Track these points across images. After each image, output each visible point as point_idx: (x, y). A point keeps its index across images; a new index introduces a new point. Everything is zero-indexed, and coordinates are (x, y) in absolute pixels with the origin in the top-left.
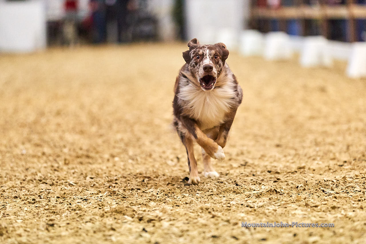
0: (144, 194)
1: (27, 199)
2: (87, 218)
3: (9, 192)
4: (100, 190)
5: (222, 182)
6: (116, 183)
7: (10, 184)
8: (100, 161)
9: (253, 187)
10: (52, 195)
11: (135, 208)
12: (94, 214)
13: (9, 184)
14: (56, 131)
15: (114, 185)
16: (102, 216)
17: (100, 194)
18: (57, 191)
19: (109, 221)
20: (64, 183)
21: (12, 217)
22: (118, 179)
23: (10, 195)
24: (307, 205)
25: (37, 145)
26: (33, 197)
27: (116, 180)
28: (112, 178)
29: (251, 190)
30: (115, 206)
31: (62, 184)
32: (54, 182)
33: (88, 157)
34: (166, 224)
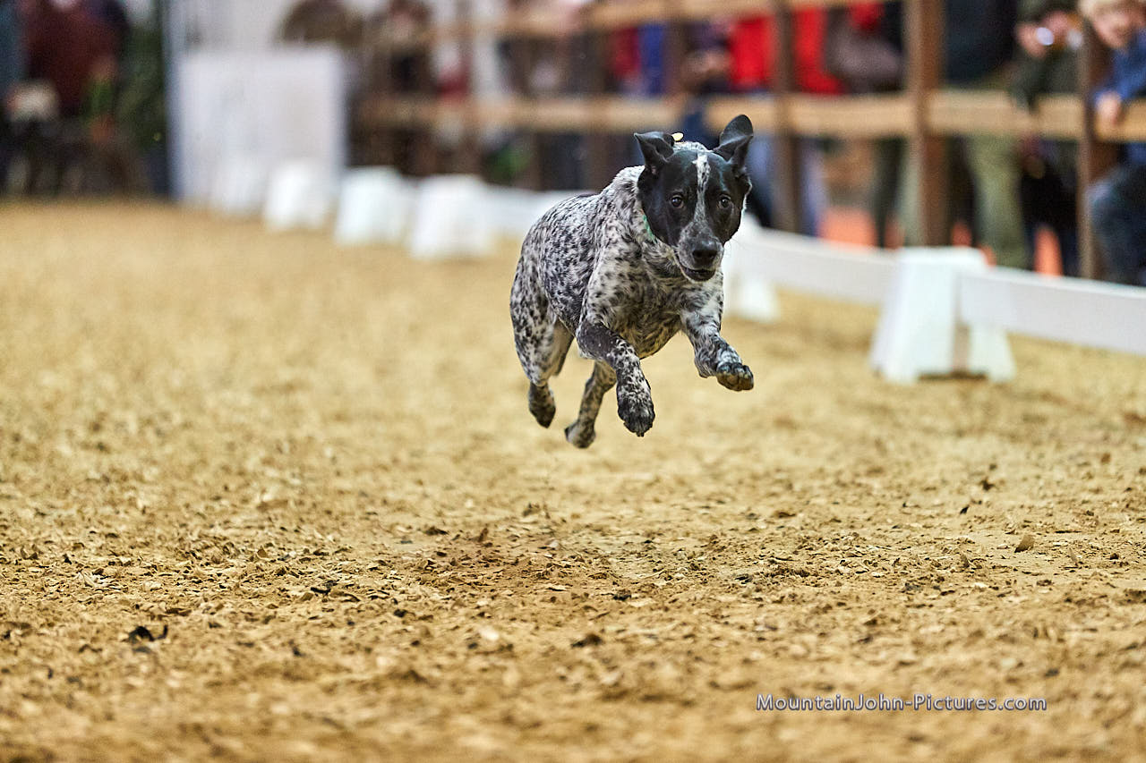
0: (6, 677)
5: (250, 645)
9: (347, 661)
29: (337, 669)
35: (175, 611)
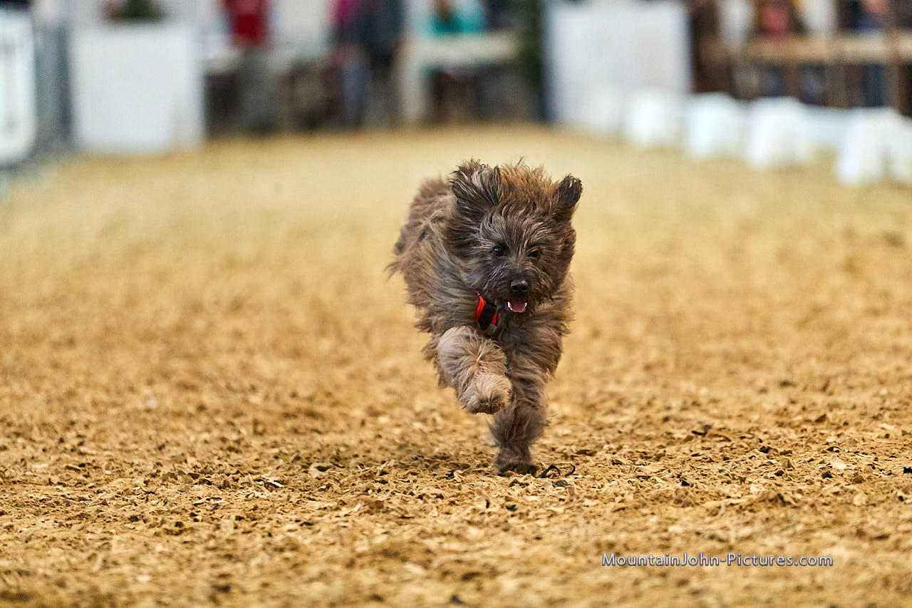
0: (453, 508)
1: (163, 522)
2: (313, 571)
3: (117, 506)
4: (344, 498)
5: (647, 478)
6: (384, 482)
7: (118, 484)
8: (342, 425)
9: (726, 489)
10: (225, 513)
11: (432, 543)
12: (332, 560)
13: (118, 486)
14: (232, 351)
15: (377, 486)
16: (350, 564)
17: (345, 510)
18: (238, 501)
19: (367, 578)
20: (253, 483)
21: (126, 569)
22: (386, 470)
23: (119, 512)
24: (860, 534)
25: (185, 387)
26: (177, 518)
27: (383, 473)
28: (372, 469)
29: (719, 496)
30: (381, 540)
31: (250, 485)
32: (230, 479)
33: (312, 415)
34: (508, 584)
35: (584, 452)
